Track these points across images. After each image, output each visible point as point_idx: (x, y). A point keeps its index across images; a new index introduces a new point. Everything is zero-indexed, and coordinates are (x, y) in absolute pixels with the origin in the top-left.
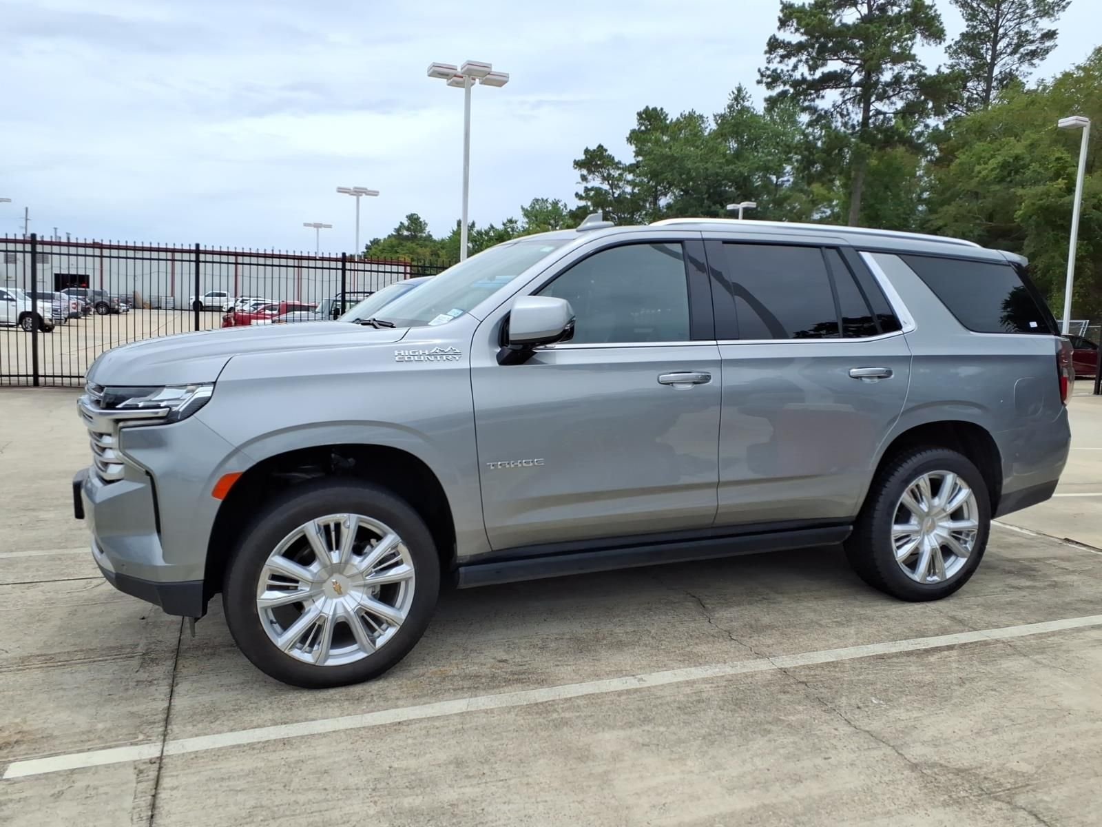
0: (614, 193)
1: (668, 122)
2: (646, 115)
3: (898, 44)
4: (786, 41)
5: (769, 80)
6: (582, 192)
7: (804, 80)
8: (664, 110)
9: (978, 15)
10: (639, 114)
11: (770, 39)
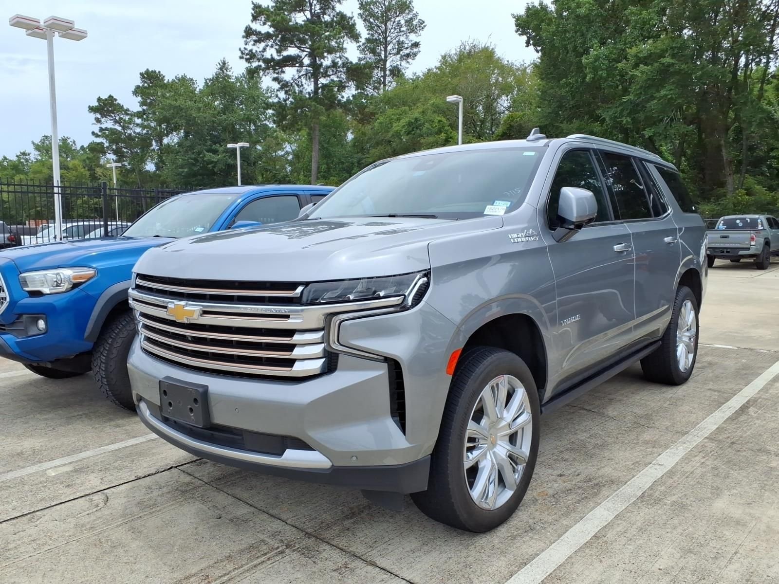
0: (125, 133)
1: (165, 82)
2: (147, 75)
3: (335, 40)
4: (257, 31)
5: (248, 57)
6: (97, 131)
7: (272, 59)
8: (161, 73)
9: (374, 27)
10: (141, 74)
11: (246, 28)
